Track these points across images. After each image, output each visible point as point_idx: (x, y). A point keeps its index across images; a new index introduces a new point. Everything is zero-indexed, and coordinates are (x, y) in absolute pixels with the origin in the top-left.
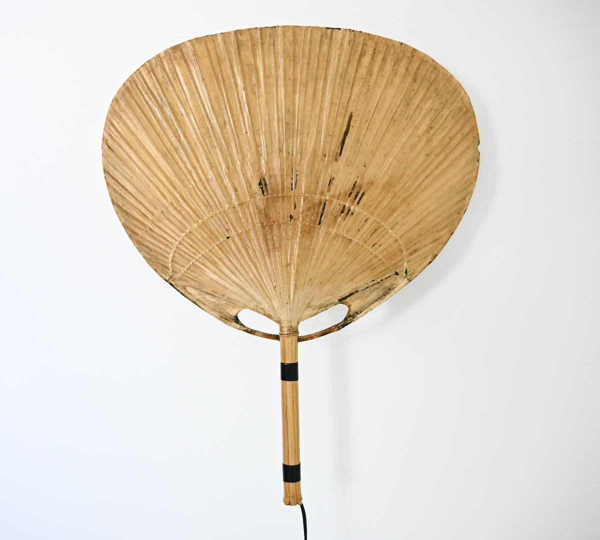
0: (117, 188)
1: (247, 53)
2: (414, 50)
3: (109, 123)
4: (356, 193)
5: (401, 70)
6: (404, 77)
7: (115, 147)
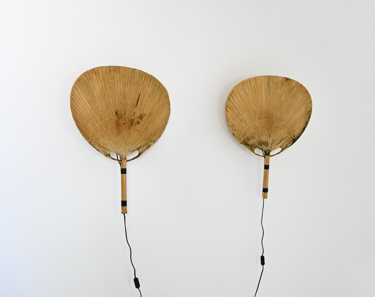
0: (74, 112)
1: (112, 73)
2: (155, 78)
3: (73, 91)
4: (141, 117)
5: (152, 83)
6: (152, 85)
7: (74, 98)
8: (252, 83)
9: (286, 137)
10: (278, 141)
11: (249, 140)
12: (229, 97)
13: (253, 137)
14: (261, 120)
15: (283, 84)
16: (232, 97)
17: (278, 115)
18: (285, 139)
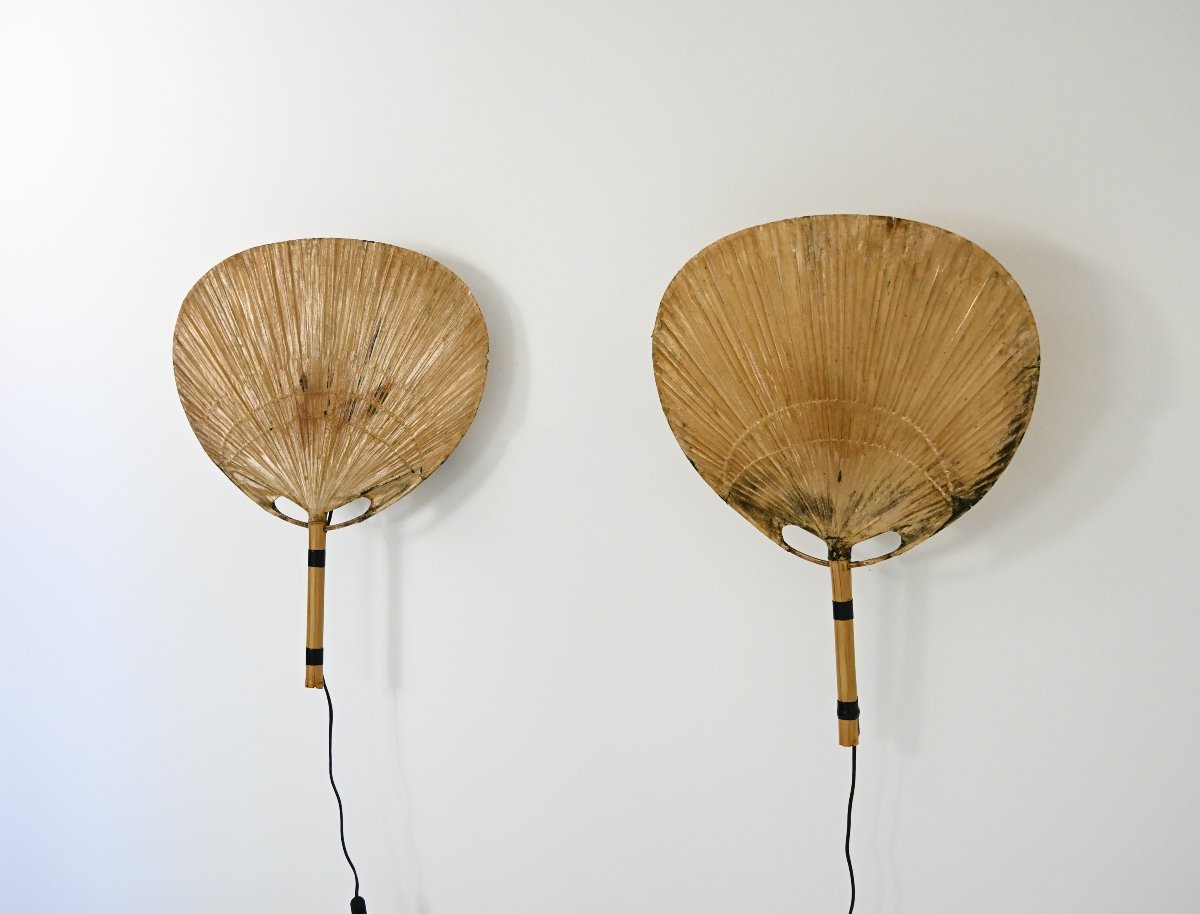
0: (183, 379)
2: (436, 263)
4: (382, 393)
5: (425, 281)
6: (427, 289)
7: (183, 342)
8: (741, 257)
9: (918, 487)
10: (880, 500)
11: (754, 488)
12: (660, 315)
13: (770, 478)
14: (795, 405)
15: (871, 246)
16: (672, 315)
17: (872, 383)
18: (916, 495)
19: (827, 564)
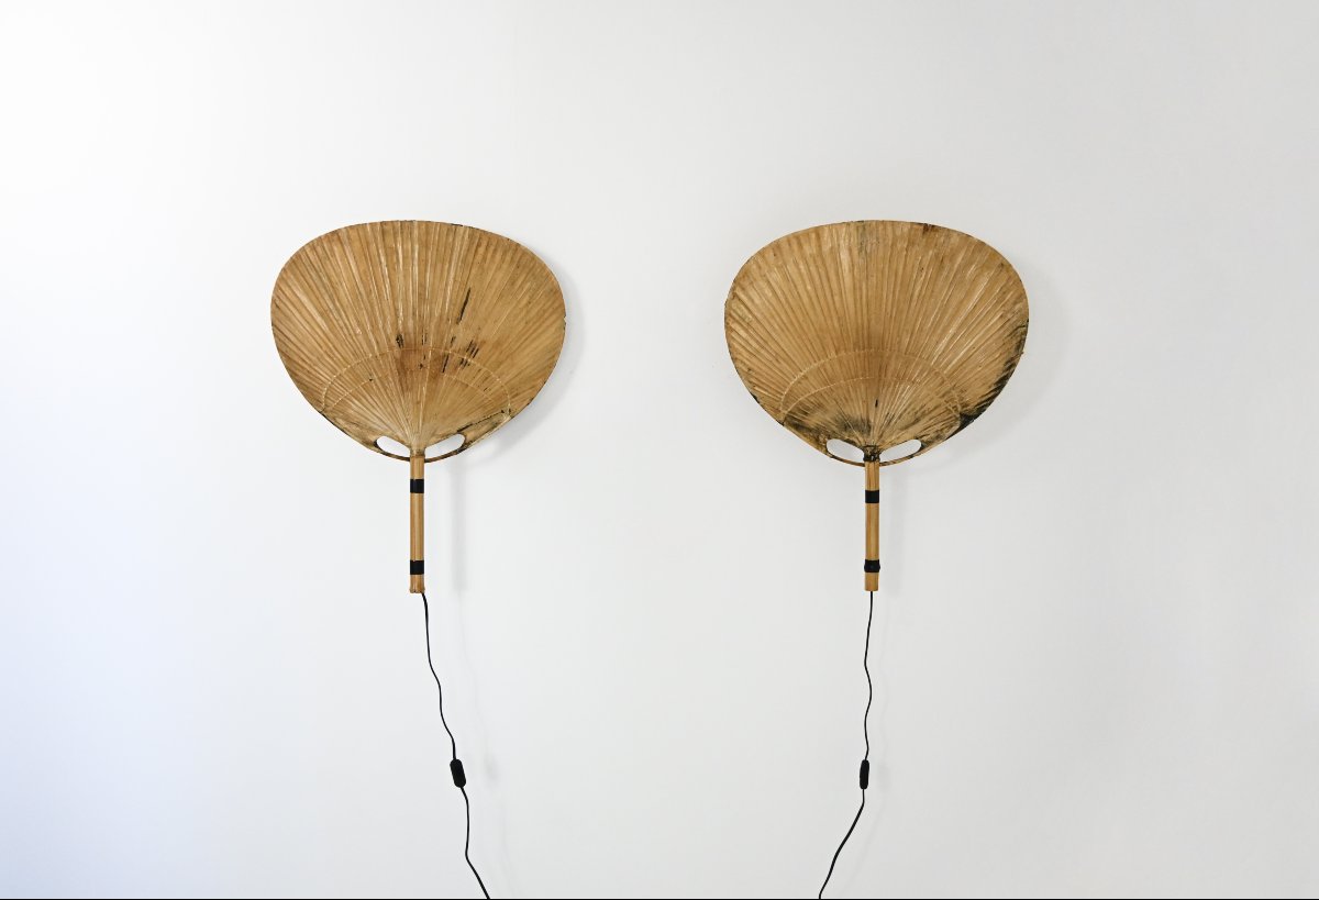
0: (282, 338)
1: (390, 240)
2: (518, 245)
3: (278, 287)
4: (472, 349)
5: (508, 258)
6: (510, 264)
7: (281, 305)
8: (806, 247)
9: (936, 408)
10: (907, 418)
11: (806, 414)
12: (733, 289)
13: (820, 406)
14: (843, 353)
15: (911, 243)
16: (743, 289)
17: (905, 339)
18: (933, 414)
19: (863, 465)
